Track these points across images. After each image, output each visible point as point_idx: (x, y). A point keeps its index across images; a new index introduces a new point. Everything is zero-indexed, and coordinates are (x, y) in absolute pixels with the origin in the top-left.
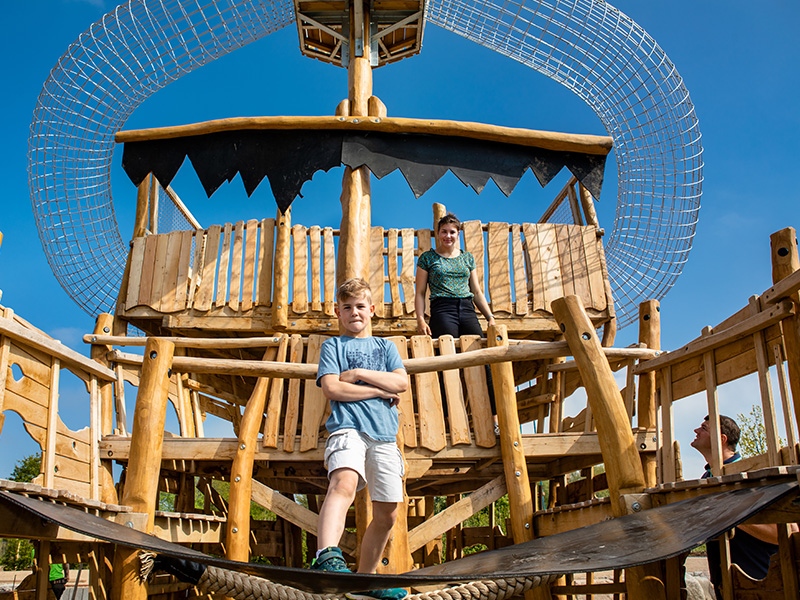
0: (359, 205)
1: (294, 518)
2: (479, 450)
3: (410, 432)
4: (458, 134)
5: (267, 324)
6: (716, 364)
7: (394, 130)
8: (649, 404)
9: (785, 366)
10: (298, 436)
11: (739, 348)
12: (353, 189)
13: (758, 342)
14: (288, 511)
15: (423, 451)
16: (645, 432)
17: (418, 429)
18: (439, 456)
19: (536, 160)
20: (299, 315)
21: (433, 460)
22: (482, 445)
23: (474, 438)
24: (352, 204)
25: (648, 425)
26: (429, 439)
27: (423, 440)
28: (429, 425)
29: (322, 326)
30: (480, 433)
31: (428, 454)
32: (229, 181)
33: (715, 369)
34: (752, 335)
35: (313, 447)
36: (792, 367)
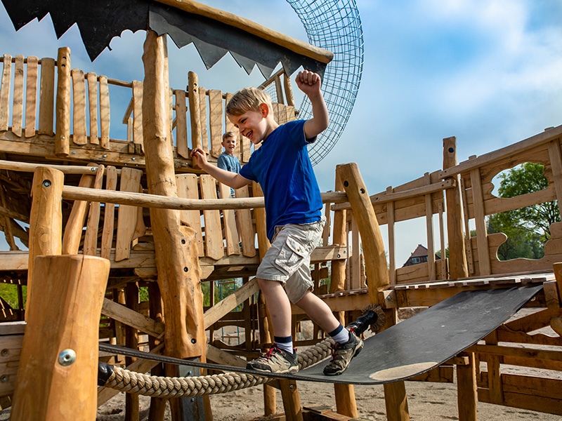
0: (163, 66)
1: (113, 313)
2: (244, 259)
3: (200, 246)
4: (238, 26)
5: (49, 151)
6: (394, 210)
7: (191, 11)
8: (341, 230)
9: (445, 215)
10: (113, 249)
11: (413, 202)
12: (158, 52)
13: (428, 199)
14: (107, 309)
15: (208, 260)
16: (339, 247)
17: (205, 244)
18: (219, 263)
19: (285, 57)
20: (79, 145)
21: (215, 266)
22: (247, 255)
23: (242, 251)
24: (157, 64)
25: (340, 242)
26: (212, 252)
27: (208, 252)
28: (213, 241)
29: (99, 157)
30: (246, 247)
31: (211, 261)
32: (39, 20)
33: (394, 213)
34: (424, 195)
35: (126, 257)
36: (450, 216)
